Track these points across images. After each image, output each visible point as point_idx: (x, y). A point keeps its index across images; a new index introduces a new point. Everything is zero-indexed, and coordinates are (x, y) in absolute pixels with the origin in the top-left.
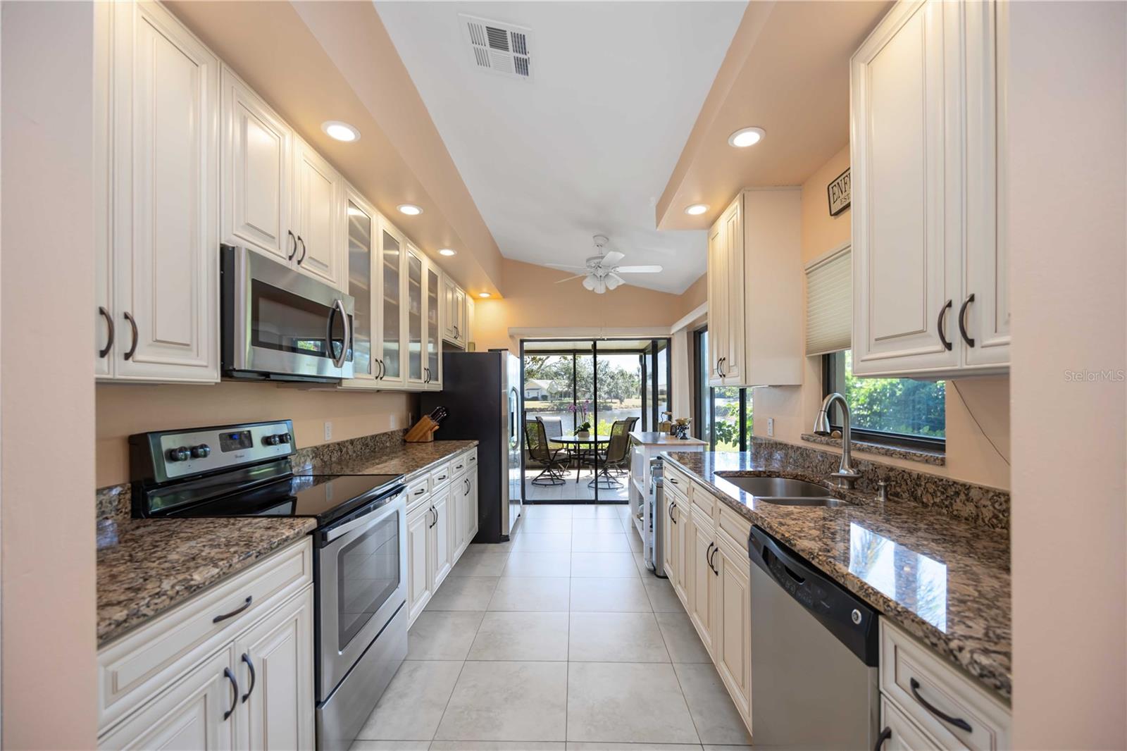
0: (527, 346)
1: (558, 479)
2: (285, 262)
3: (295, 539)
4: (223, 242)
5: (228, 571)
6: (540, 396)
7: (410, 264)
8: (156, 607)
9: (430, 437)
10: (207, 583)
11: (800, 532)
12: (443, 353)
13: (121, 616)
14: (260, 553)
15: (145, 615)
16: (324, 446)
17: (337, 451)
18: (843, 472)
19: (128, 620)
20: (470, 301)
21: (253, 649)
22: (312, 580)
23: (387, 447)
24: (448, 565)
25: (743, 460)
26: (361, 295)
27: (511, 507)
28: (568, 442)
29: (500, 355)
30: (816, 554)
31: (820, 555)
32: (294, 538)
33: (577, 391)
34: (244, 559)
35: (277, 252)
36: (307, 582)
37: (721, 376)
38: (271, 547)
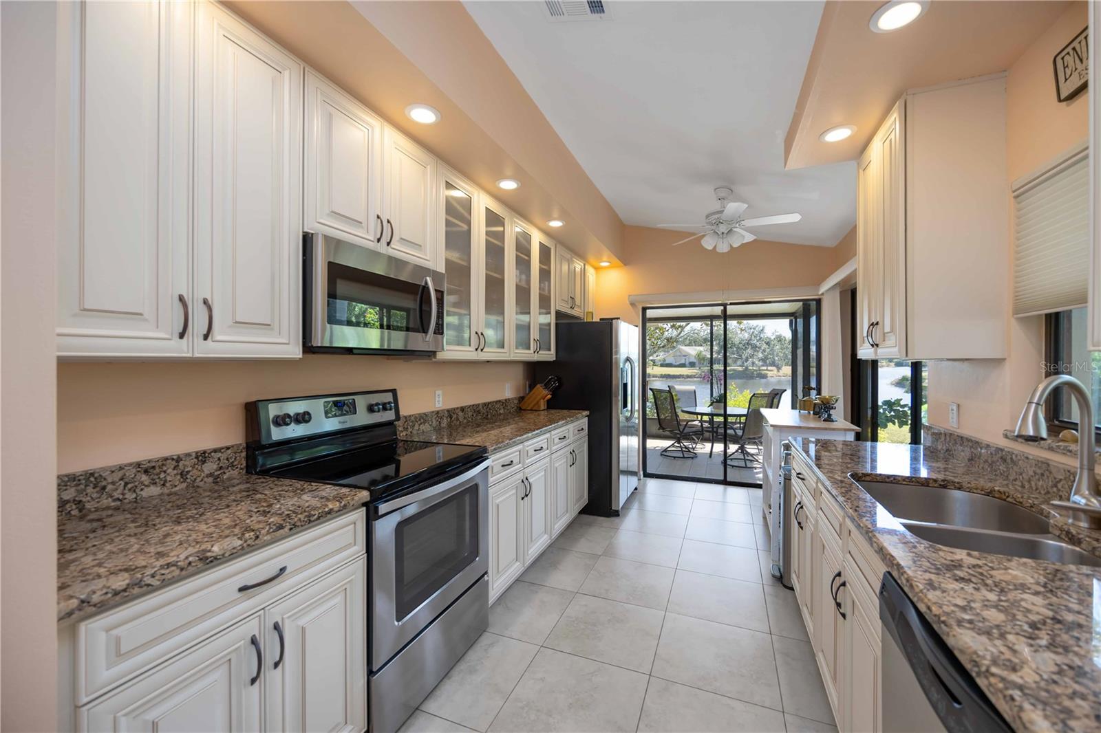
0: (650, 314)
1: (689, 451)
2: (372, 246)
3: (341, 512)
4: (306, 230)
5: (253, 543)
6: (687, 363)
7: (517, 237)
8: (163, 577)
9: (543, 405)
10: (226, 555)
11: (963, 609)
12: (556, 324)
13: (120, 586)
14: (295, 526)
15: (148, 585)
16: (433, 412)
17: (447, 417)
18: (1079, 500)
19: (128, 590)
20: (590, 271)
21: (289, 617)
22: (365, 551)
23: (501, 414)
24: (546, 537)
25: (914, 459)
26: (459, 272)
27: (623, 479)
28: (702, 414)
29: (611, 324)
30: (983, 669)
31: (993, 675)
32: (339, 511)
33: (728, 358)
34: (273, 532)
35: (364, 237)
36: (361, 552)
37: (872, 345)
38: (310, 520)
